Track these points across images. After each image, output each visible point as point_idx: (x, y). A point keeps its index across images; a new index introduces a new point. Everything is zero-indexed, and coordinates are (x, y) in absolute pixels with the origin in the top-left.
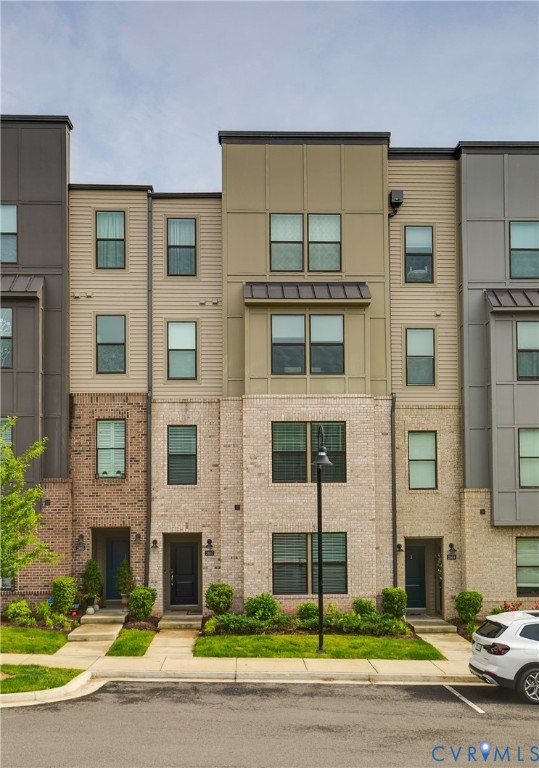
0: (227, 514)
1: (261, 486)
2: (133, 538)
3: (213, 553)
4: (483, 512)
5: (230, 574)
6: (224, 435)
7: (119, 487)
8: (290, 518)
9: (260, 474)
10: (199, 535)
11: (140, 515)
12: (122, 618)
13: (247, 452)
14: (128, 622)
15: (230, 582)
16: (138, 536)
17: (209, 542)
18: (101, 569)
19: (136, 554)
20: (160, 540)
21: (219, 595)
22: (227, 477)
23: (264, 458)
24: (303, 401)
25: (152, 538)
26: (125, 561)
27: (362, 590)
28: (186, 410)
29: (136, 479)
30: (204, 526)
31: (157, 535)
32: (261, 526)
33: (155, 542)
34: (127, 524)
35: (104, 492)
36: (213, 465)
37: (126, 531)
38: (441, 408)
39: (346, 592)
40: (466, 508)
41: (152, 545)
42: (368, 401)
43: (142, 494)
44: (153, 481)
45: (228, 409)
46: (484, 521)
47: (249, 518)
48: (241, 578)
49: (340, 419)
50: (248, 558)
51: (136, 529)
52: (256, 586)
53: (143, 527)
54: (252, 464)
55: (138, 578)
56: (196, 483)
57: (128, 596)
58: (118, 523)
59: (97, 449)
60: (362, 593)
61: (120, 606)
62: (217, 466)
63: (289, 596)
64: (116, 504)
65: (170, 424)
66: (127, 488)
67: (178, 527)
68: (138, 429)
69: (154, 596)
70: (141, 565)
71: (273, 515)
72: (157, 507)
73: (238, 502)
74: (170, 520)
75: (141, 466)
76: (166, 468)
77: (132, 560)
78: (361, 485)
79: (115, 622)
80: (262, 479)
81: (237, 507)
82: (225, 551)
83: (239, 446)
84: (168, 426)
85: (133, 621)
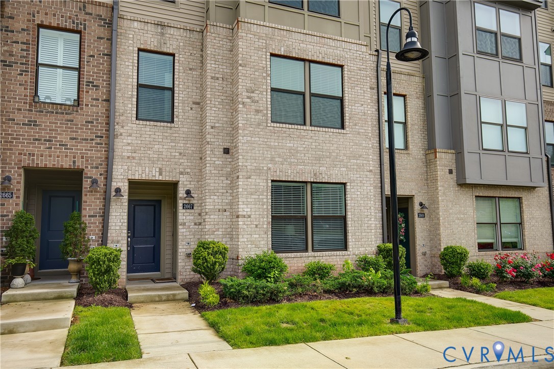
0: (214, 159)
1: (259, 125)
2: (86, 184)
3: (192, 207)
4: (451, 172)
5: (218, 230)
6: (210, 65)
7: (69, 117)
8: (290, 164)
9: (257, 111)
10: (174, 185)
11: (97, 155)
12: (73, 290)
13: (243, 84)
14: (80, 297)
16: (95, 182)
17: (188, 192)
19: (91, 204)
20: (125, 187)
21: (214, 254)
22: (214, 114)
23: (261, 93)
24: (302, 37)
25: (115, 185)
26: (76, 213)
27: (362, 246)
28: (162, 34)
29: (93, 109)
30: (181, 173)
31: (120, 181)
32: (258, 171)
33: (118, 190)
34: (80, 164)
35: (45, 121)
36: (194, 103)
37: (75, 176)
38: (409, 75)
39: (345, 248)
40: (438, 167)
41: (114, 193)
42: (364, 49)
43: (101, 129)
44: (117, 114)
46: (452, 179)
47: (245, 159)
48: (232, 232)
49: (339, 63)
50: (243, 209)
51: (91, 173)
52: (252, 242)
53: (102, 170)
54: (248, 97)
55: (93, 236)
56: (173, 121)
57: (79, 261)
58: (66, 163)
59: (38, 65)
60: (362, 249)
61: (67, 275)
62: (198, 104)
63: (289, 255)
64: (64, 138)
65: (142, 47)
66: (79, 119)
67: (150, 173)
68: (95, 47)
69: (116, 259)
70: (98, 220)
71: (272, 160)
72: (122, 146)
73: (227, 145)
74: (139, 164)
75: (101, 93)
76: (135, 100)
77: (84, 213)
78: (359, 133)
79: (60, 298)
80: (260, 116)
81: (226, 151)
82: (212, 202)
83: (231, 80)
84: (140, 50)
85: (91, 294)
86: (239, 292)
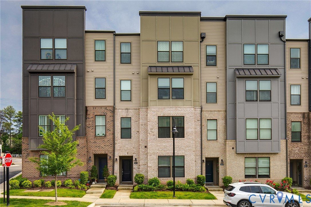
0: (142, 149)
1: (154, 139)
2: (108, 157)
3: (137, 163)
4: (233, 148)
5: (143, 170)
6: (141, 121)
7: (103, 140)
8: (164, 151)
9: (154, 135)
10: (132, 157)
11: (111, 149)
12: (105, 186)
13: (149, 127)
14: (107, 187)
15: (143, 173)
16: (110, 157)
17: (136, 159)
18: (97, 169)
19: (110, 163)
20: (118, 158)
21: (139, 178)
22: (142, 136)
23: (155, 129)
24: (169, 109)
25: (115, 158)
26: (106, 166)
27: (190, 176)
28: (127, 112)
29: (110, 137)
30: (134, 153)
31: (117, 157)
32: (154, 153)
33: (116, 159)
34: (106, 153)
35: (98, 141)
36: (137, 132)
37: (106, 155)
38: (219, 111)
39: (184, 177)
40: (227, 147)
41: (115, 160)
42: (192, 109)
43: (112, 142)
44: (115, 138)
45: (142, 112)
46: (233, 151)
47: (150, 150)
48: (147, 172)
49: (182, 115)
50: (149, 165)
51: (110, 155)
52: (152, 175)
53: (112, 154)
54: (151, 131)
55: (110, 172)
56: (131, 138)
57: (107, 178)
58: (103, 153)
59: (96, 126)
60: (190, 177)
61: (104, 182)
62: (138, 132)
63: (164, 178)
64: (103, 146)
65: (122, 117)
66: (106, 140)
67: (125, 154)
68: (109, 119)
69: (116, 178)
70: (112, 167)
71: (158, 150)
72: (117, 147)
73: (146, 145)
74: (122, 151)
75: (111, 132)
76: (120, 133)
77: (108, 165)
78: (190, 139)
79: (102, 187)
80: (154, 137)
81: (146, 147)
82: (141, 162)
83: (146, 125)
84: (121, 118)
85: (109, 187)
86: (142, 188)
